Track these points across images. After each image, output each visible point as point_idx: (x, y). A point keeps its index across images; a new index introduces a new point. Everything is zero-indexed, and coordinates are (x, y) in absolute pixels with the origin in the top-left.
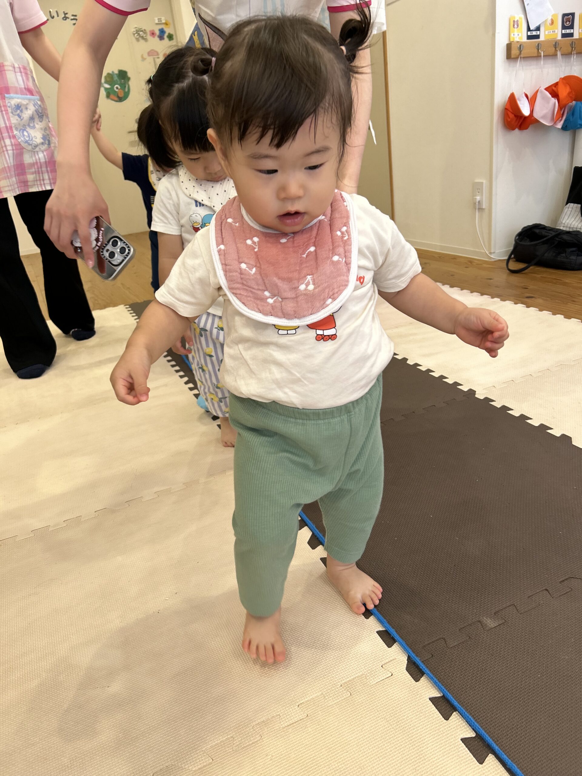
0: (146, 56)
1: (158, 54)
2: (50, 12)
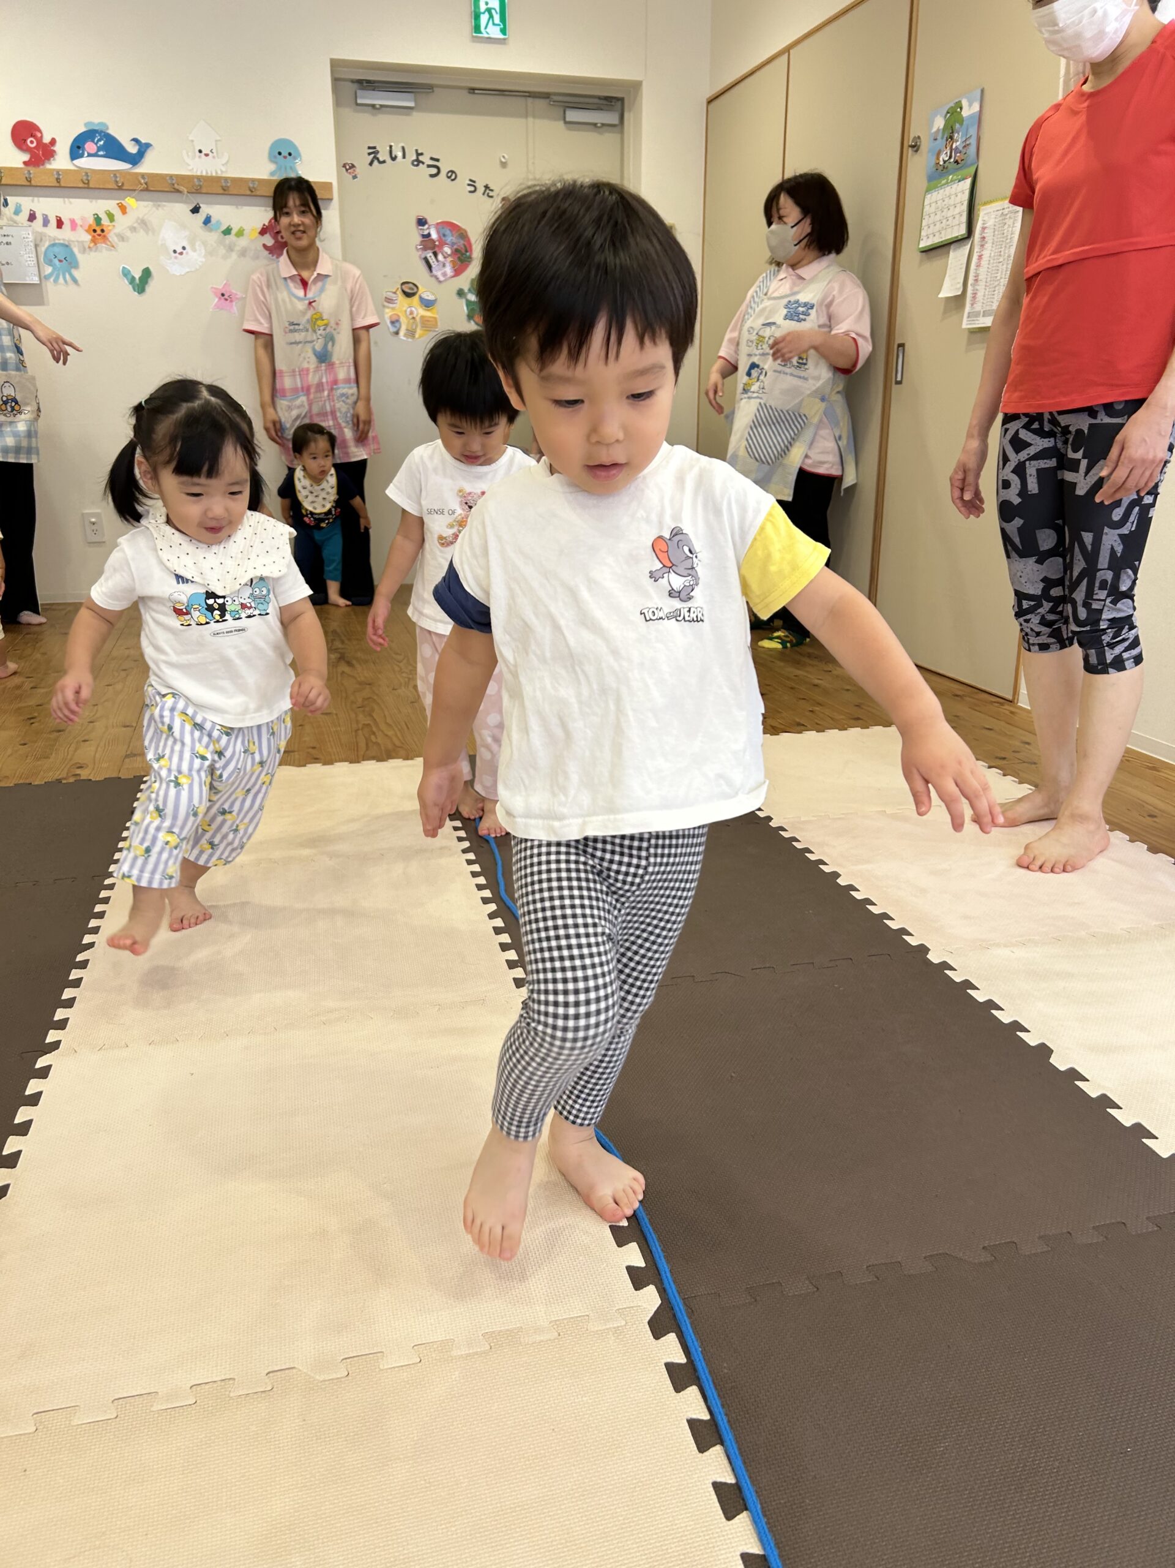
2: (391, 147)
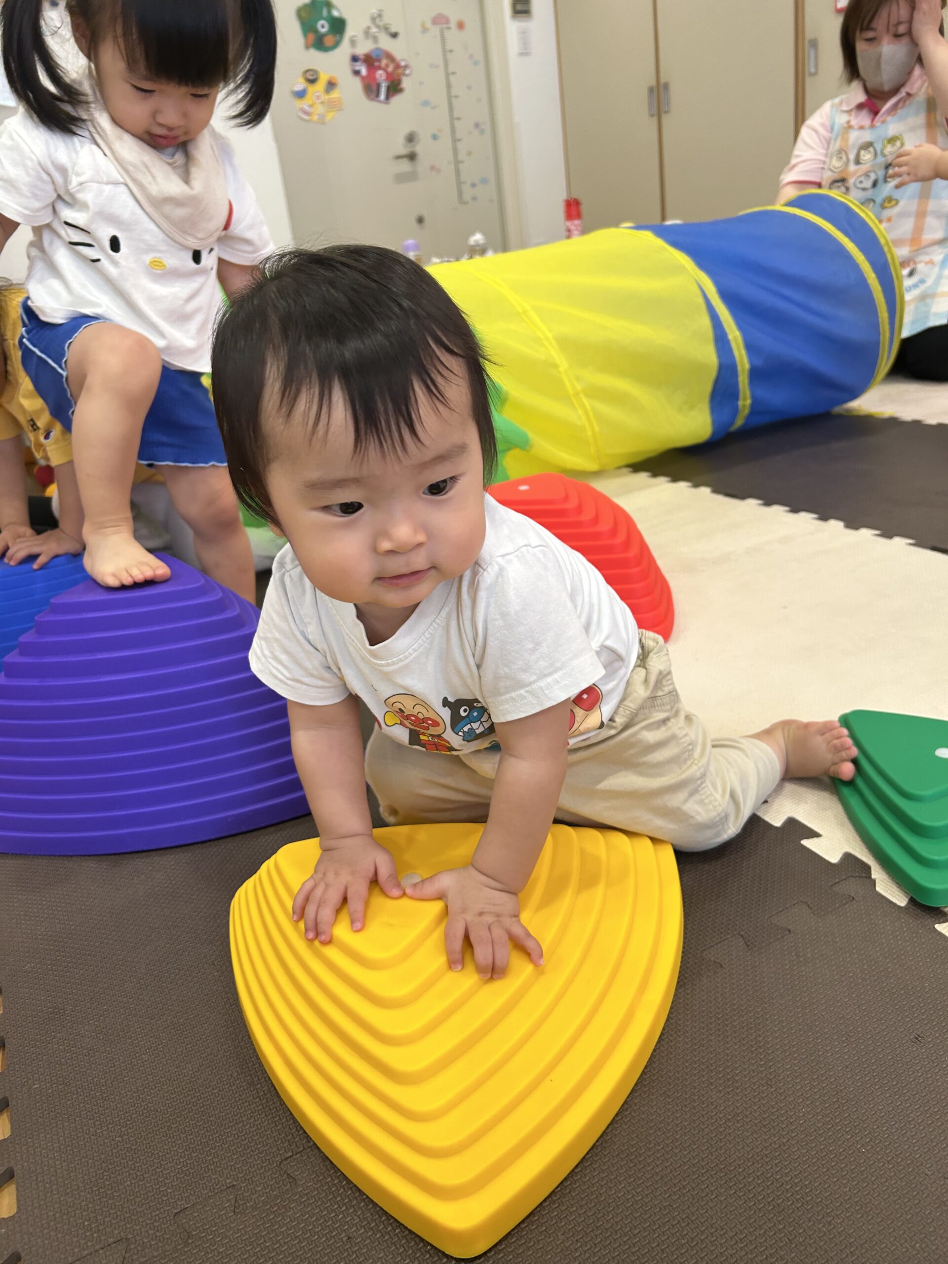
0: (429, 25)
1: (447, 21)
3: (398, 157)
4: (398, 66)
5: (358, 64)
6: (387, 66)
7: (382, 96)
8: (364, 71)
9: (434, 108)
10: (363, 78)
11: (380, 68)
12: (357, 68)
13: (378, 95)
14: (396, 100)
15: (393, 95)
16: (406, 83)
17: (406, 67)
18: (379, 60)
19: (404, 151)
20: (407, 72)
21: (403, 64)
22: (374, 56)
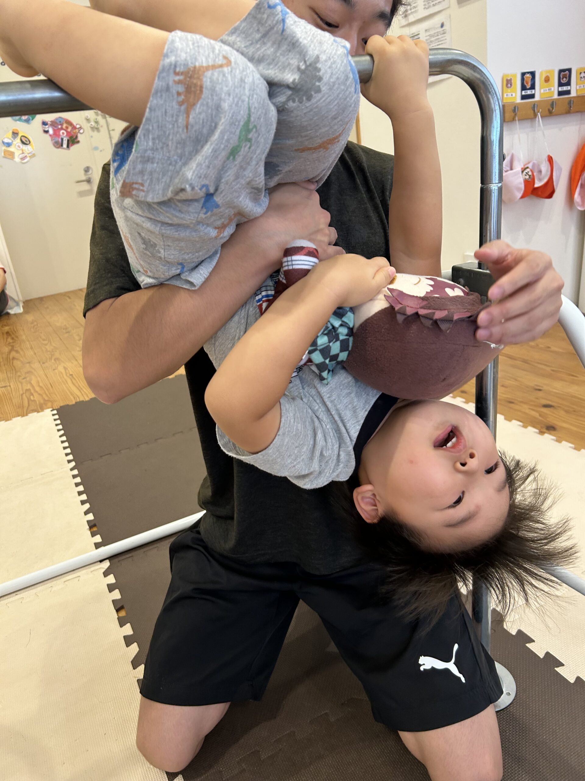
3: (78, 182)
4: (74, 128)
5: (47, 126)
6: (67, 128)
7: (65, 145)
8: (51, 131)
9: (101, 151)
10: (50, 135)
11: (62, 129)
12: (46, 129)
13: (62, 145)
14: (74, 148)
15: (72, 145)
16: (80, 137)
17: (81, 128)
18: (62, 125)
19: (84, 178)
20: (81, 131)
21: (78, 126)
22: (58, 122)
